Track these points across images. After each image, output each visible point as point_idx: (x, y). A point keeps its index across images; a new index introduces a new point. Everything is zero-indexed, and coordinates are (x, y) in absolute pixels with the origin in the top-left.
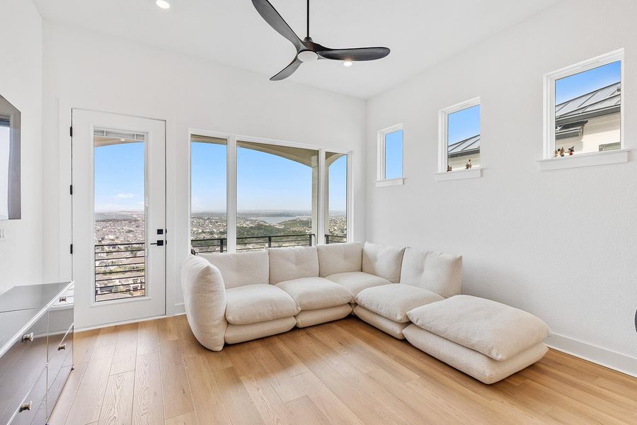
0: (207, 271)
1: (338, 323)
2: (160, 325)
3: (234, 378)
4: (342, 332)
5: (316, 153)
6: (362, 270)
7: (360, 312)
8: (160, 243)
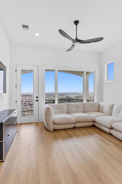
0: (48, 108)
1: (89, 127)
2: (37, 124)
3: (56, 138)
4: (90, 130)
5: (83, 72)
6: (99, 111)
7: (96, 124)
8: (37, 101)
